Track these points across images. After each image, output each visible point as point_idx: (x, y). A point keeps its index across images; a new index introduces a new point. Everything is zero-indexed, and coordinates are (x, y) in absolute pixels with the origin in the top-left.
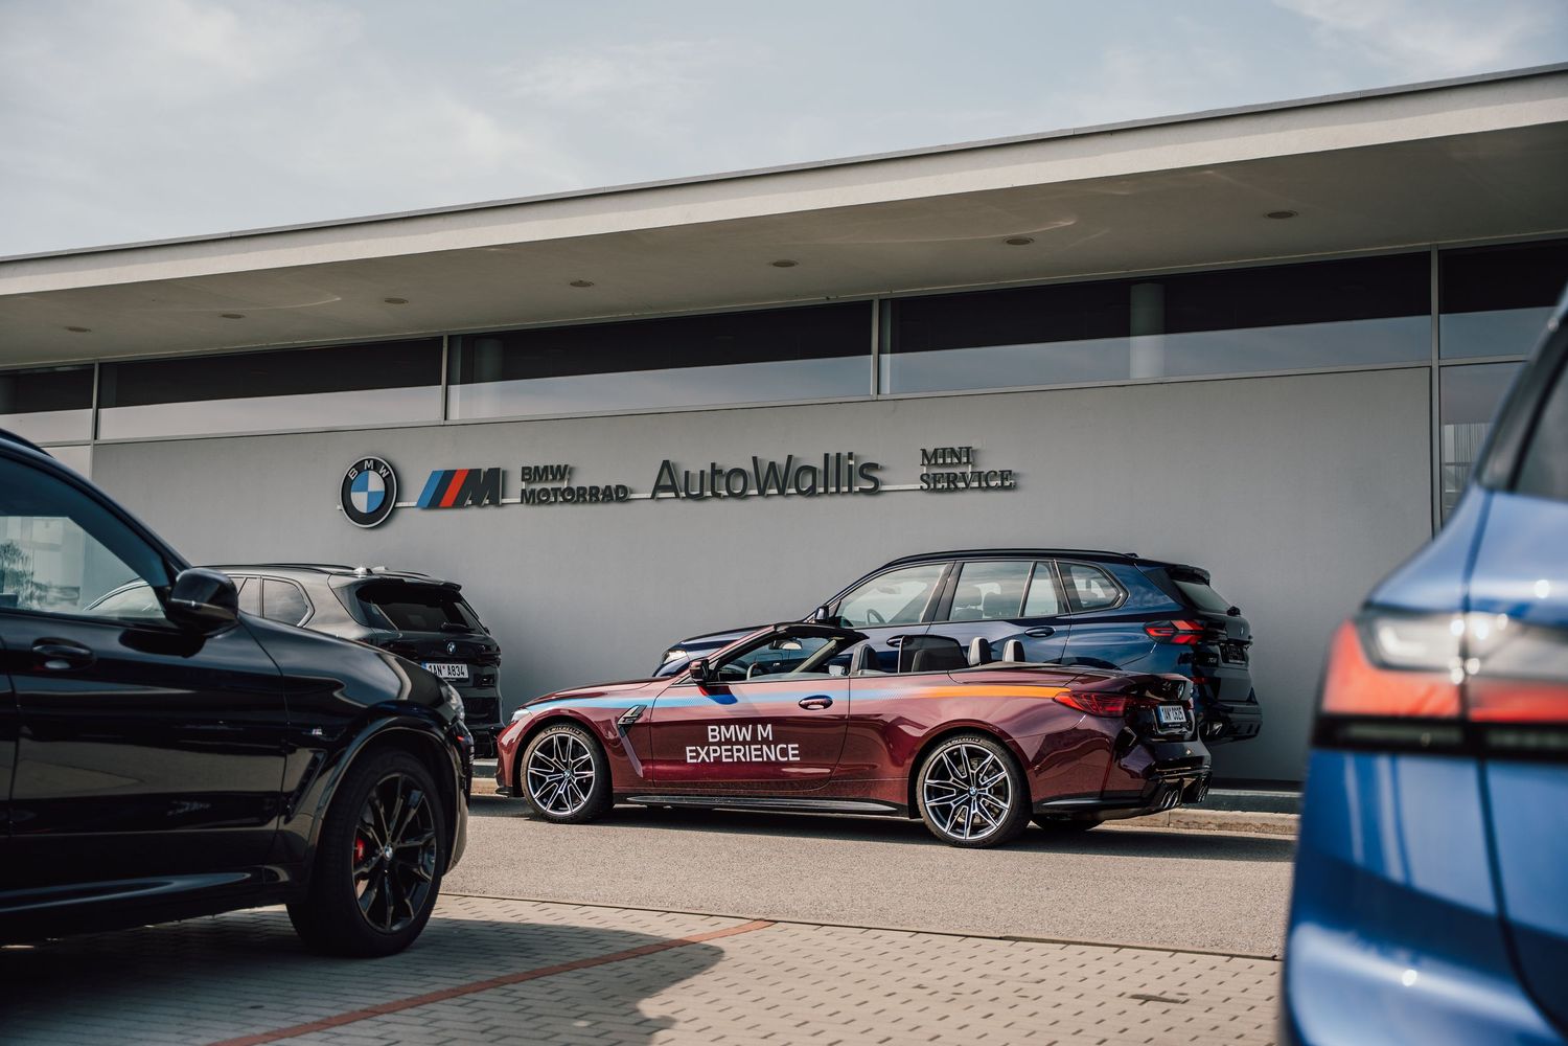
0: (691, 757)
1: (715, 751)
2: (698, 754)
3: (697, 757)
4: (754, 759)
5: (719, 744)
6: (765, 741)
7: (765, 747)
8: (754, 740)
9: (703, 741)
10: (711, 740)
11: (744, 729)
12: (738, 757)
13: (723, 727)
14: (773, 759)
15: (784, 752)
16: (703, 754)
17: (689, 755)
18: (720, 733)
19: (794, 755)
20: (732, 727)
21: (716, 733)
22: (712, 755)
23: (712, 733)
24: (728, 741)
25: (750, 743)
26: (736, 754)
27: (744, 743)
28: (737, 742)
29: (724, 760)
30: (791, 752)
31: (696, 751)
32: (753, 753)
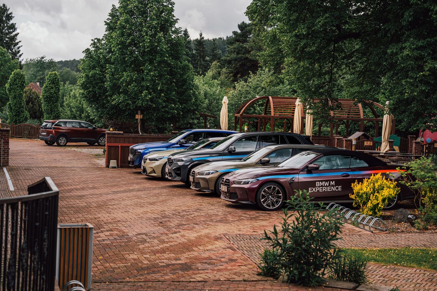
0: (310, 191)
1: (318, 189)
2: (313, 190)
3: (312, 191)
4: (329, 190)
5: (319, 187)
6: (333, 186)
7: (332, 187)
8: (329, 185)
9: (314, 186)
10: (317, 186)
11: (327, 183)
12: (324, 190)
13: (321, 182)
14: (334, 190)
15: (337, 188)
16: (314, 190)
17: (310, 190)
18: (320, 184)
19: (340, 189)
20: (323, 182)
21: (319, 184)
22: (317, 190)
23: (317, 184)
24: (322, 186)
25: (328, 186)
26: (324, 189)
27: (326, 186)
28: (324, 186)
29: (320, 191)
30: (339, 188)
31: (312, 189)
32: (329, 189)
